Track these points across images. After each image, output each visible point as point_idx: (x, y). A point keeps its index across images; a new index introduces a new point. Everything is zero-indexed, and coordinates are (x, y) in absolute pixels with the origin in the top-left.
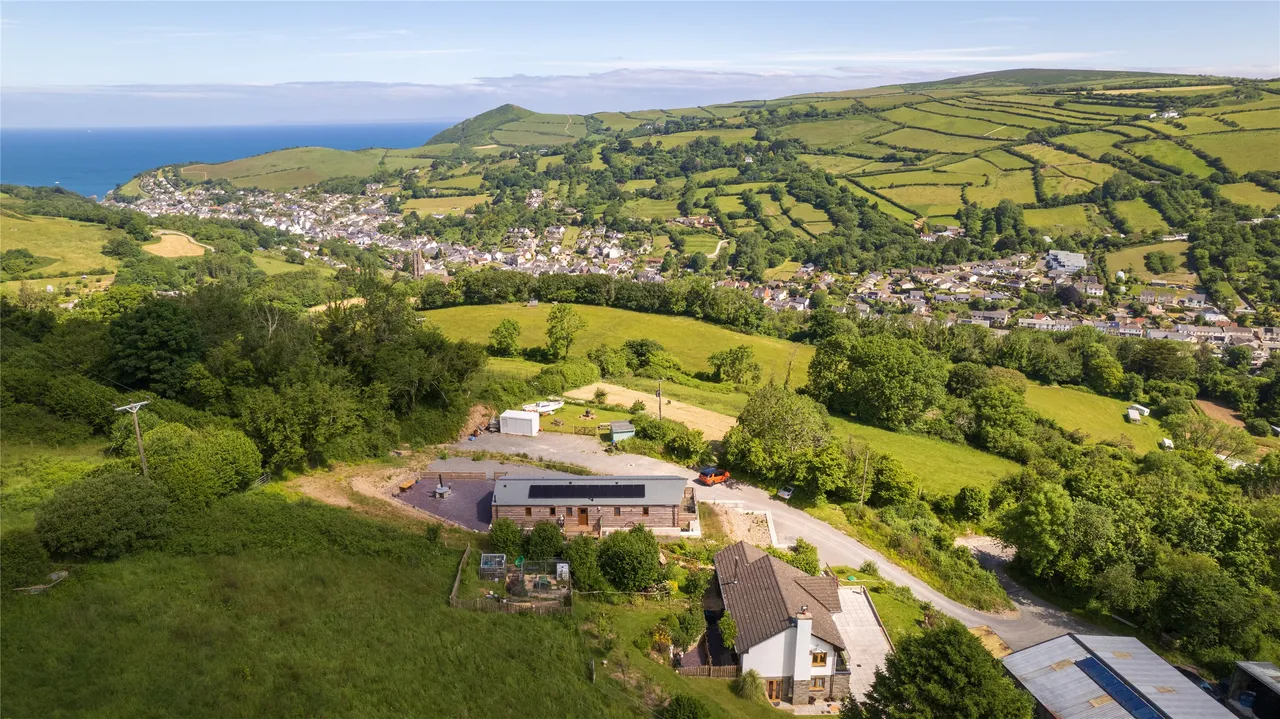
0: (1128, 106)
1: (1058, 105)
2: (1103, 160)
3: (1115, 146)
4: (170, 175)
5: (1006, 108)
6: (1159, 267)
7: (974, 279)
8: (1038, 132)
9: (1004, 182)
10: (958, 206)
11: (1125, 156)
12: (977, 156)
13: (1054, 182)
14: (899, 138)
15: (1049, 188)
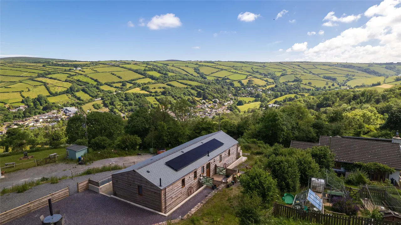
0: (66, 67)
2: (66, 81)
3: (68, 77)
5: (25, 67)
6: (98, 108)
7: (41, 120)
8: (41, 74)
9: (35, 90)
10: (21, 99)
11: (72, 80)
12: (21, 82)
13: (53, 88)
15: (53, 90)
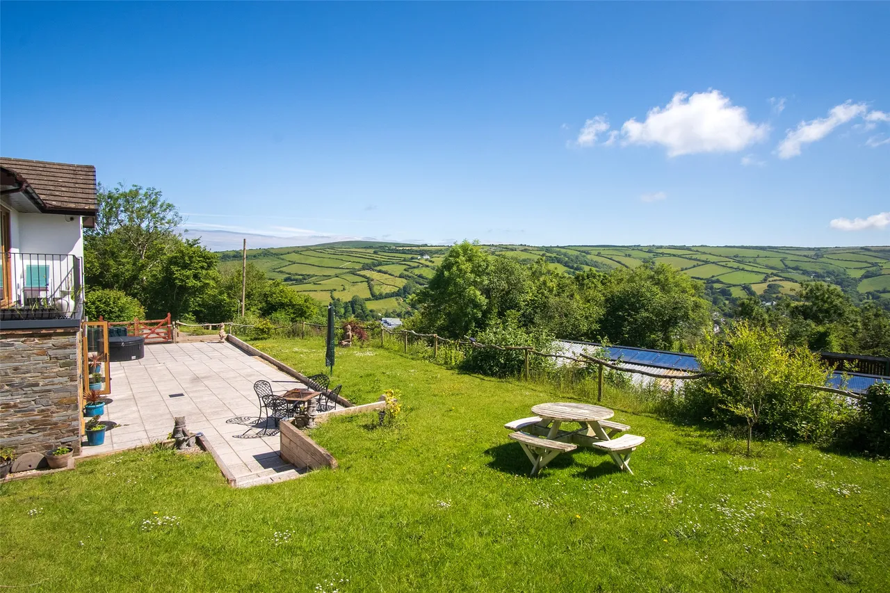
0: (407, 254)
1: (375, 253)
2: (401, 276)
3: (405, 270)
5: (349, 254)
8: (367, 264)
9: (353, 288)
10: (329, 301)
11: (411, 275)
12: (337, 277)
13: (379, 287)
14: (293, 269)
15: (377, 290)
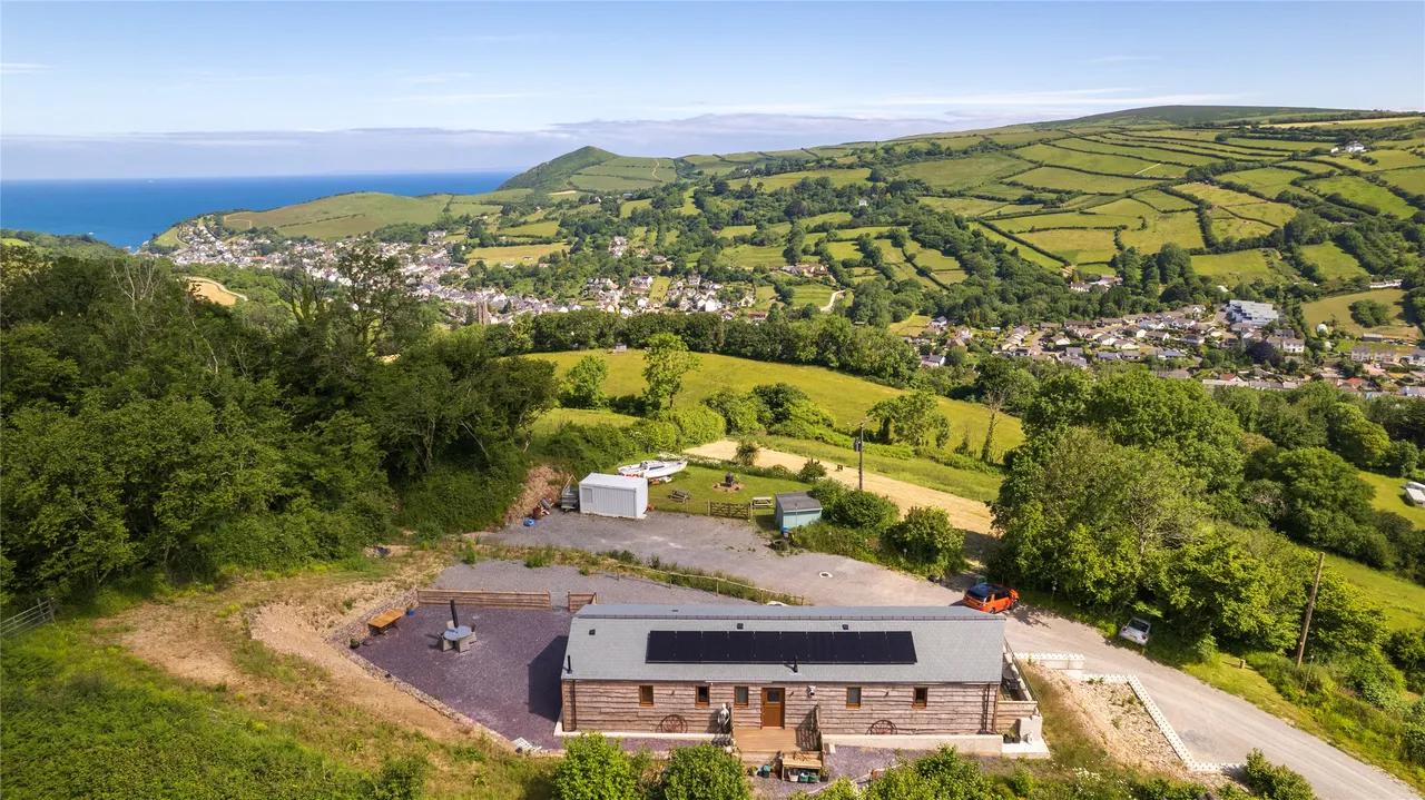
0: (1303, 140)
1: (1219, 140)
2: (1281, 199)
3: (1294, 183)
4: (212, 224)
5: (1159, 143)
6: (1370, 319)
7: (1141, 334)
8: (1199, 170)
9: (1163, 225)
10: (1111, 252)
11: (1306, 195)
12: (1129, 197)
13: (1223, 224)
14: (1036, 178)
15: (1219, 232)
